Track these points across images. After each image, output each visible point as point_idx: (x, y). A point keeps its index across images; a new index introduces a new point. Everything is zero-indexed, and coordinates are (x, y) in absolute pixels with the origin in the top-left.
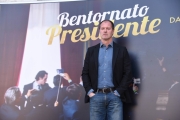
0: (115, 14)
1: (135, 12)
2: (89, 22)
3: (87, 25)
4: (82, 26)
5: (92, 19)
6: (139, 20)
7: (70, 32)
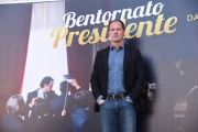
0: (127, 13)
1: (148, 10)
2: (98, 22)
3: (96, 26)
4: (90, 27)
5: (101, 19)
6: (153, 19)
7: (77, 33)
